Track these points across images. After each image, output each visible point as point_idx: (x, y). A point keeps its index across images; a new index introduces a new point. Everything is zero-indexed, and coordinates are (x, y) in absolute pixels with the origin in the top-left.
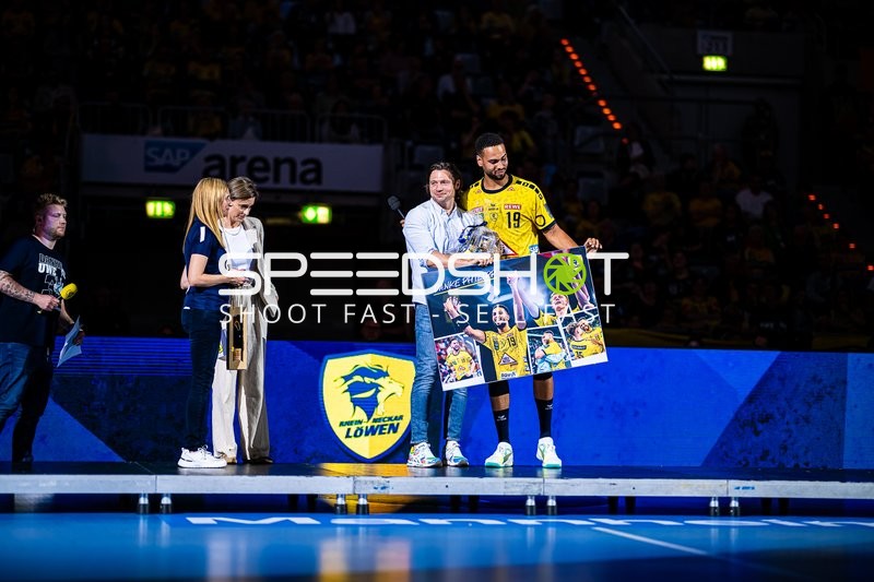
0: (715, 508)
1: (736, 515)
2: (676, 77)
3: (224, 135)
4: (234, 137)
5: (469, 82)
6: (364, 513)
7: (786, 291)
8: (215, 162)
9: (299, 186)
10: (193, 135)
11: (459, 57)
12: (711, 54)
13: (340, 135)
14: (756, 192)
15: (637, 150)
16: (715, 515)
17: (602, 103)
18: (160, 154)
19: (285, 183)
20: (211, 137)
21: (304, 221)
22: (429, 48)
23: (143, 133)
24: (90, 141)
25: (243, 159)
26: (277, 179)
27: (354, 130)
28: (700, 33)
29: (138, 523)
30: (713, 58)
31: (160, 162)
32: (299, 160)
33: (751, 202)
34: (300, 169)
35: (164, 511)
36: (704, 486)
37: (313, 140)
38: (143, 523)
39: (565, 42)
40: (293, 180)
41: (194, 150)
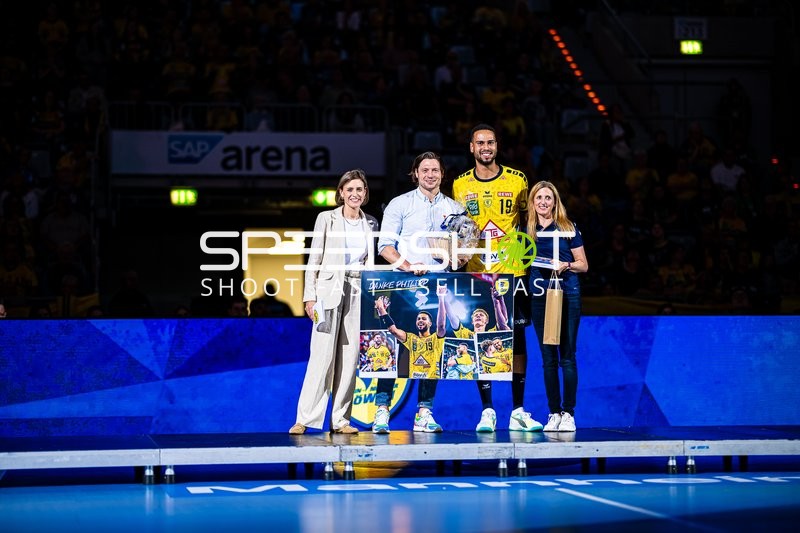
0: (673, 466)
1: (692, 473)
2: (654, 61)
3: (240, 128)
4: (249, 130)
5: (464, 72)
6: (350, 479)
7: (756, 257)
8: (232, 153)
9: (309, 172)
10: (212, 129)
11: (454, 50)
12: (687, 38)
13: (346, 124)
14: (729, 166)
15: (618, 131)
16: (673, 473)
17: (587, 87)
18: (182, 147)
19: (296, 170)
20: (228, 130)
21: (315, 205)
22: (427, 42)
23: (167, 128)
24: (118, 137)
25: (257, 149)
26: (289, 166)
27: (359, 120)
28: (677, 20)
29: (144, 493)
30: (690, 43)
31: (182, 154)
32: (308, 149)
33: (724, 175)
34: (310, 157)
35: (168, 481)
36: (662, 447)
37: (320, 130)
38: (149, 494)
39: (552, 32)
40: (303, 167)
41: (213, 142)
